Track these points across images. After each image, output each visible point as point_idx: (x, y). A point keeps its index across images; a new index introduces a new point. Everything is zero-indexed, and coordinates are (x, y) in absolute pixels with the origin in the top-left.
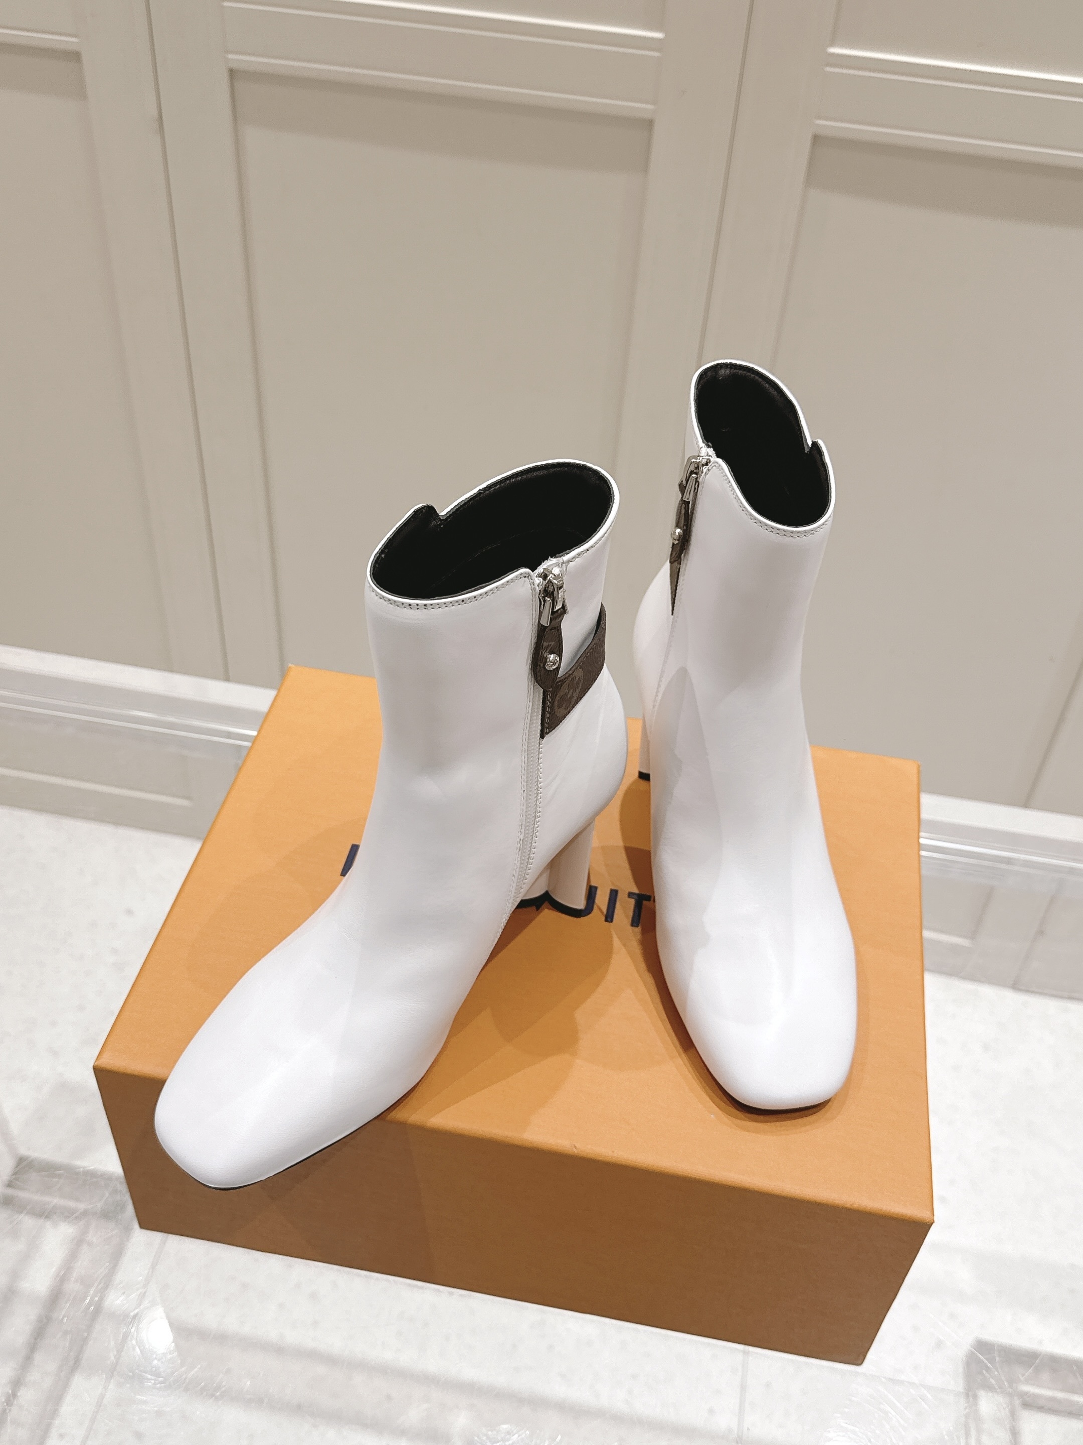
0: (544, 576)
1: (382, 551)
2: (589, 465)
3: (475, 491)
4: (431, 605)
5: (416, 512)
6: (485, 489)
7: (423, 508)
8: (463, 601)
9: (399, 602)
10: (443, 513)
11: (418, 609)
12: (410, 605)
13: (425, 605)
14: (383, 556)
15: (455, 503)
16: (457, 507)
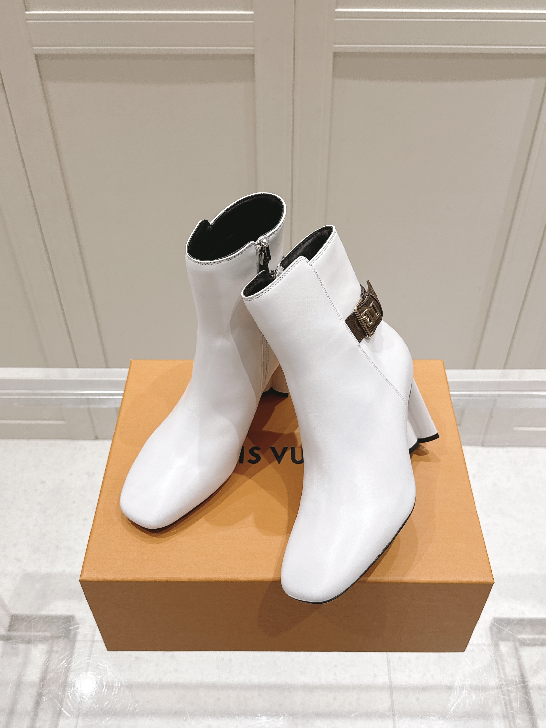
0: (260, 244)
1: (190, 242)
2: (270, 194)
3: (223, 211)
4: (217, 262)
5: (201, 224)
6: (227, 210)
7: (203, 221)
8: (229, 258)
9: (203, 263)
10: (211, 223)
11: (211, 264)
12: (207, 263)
13: (214, 262)
14: (191, 244)
15: (216, 218)
16: (217, 220)
